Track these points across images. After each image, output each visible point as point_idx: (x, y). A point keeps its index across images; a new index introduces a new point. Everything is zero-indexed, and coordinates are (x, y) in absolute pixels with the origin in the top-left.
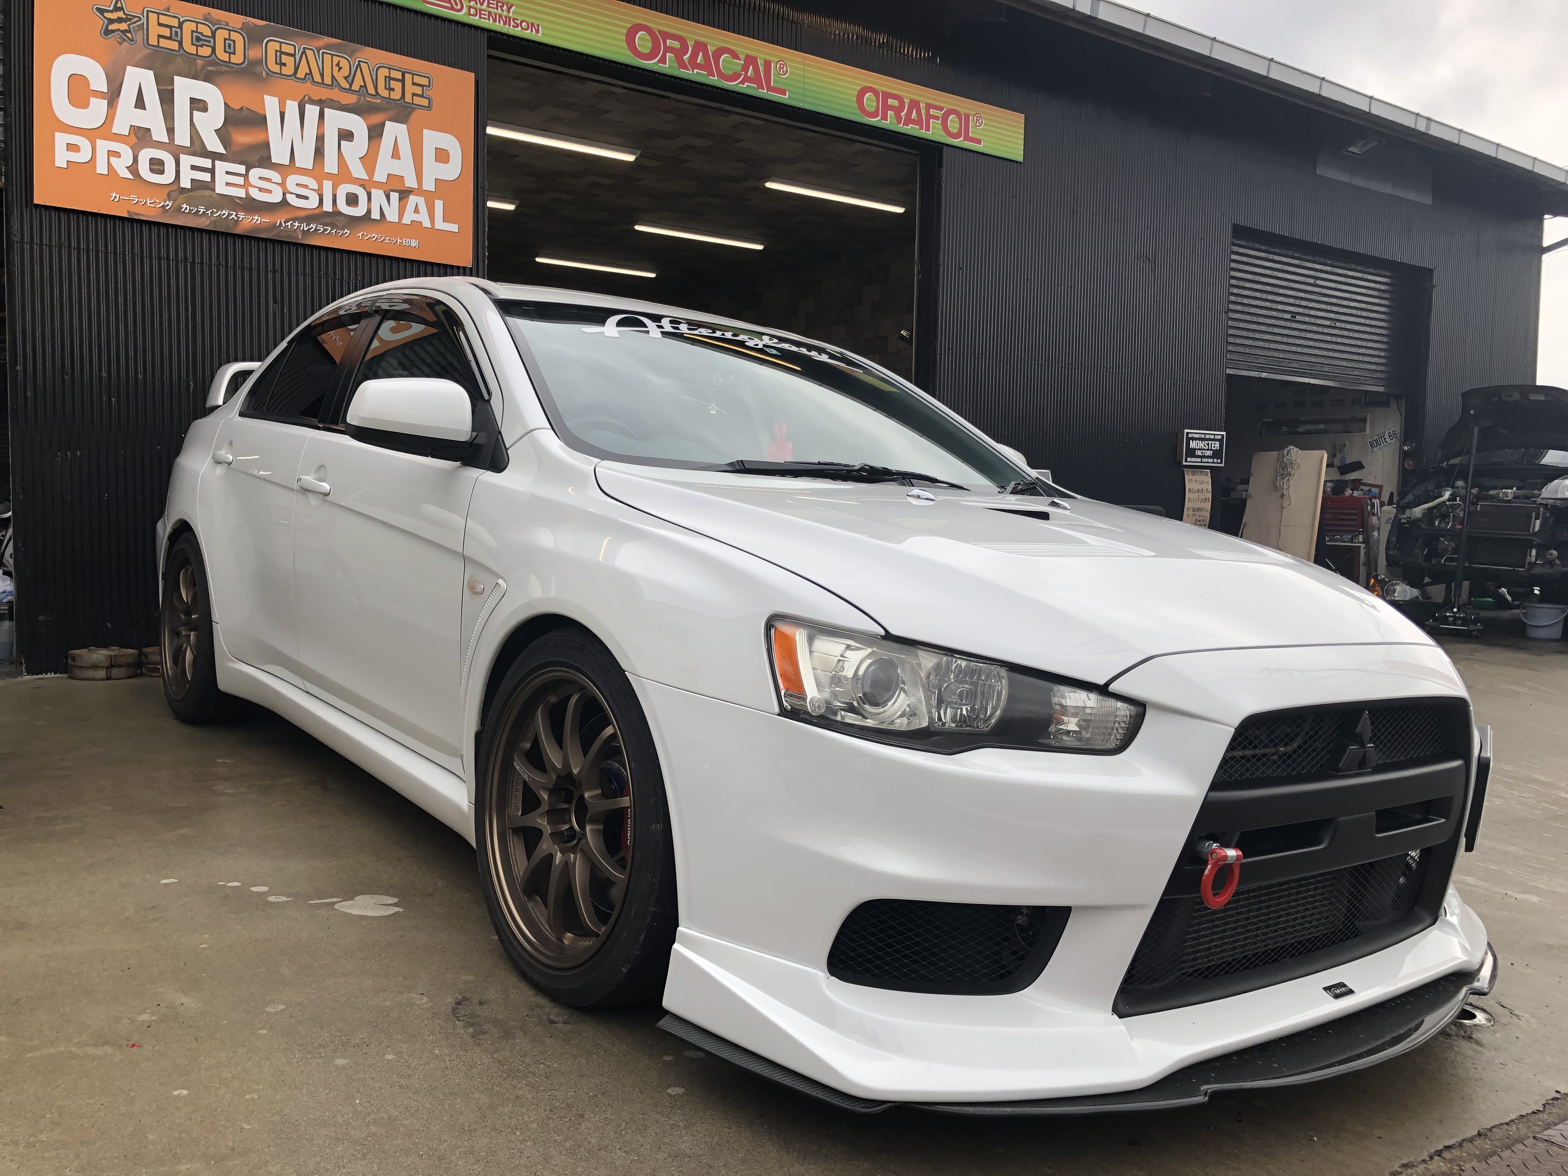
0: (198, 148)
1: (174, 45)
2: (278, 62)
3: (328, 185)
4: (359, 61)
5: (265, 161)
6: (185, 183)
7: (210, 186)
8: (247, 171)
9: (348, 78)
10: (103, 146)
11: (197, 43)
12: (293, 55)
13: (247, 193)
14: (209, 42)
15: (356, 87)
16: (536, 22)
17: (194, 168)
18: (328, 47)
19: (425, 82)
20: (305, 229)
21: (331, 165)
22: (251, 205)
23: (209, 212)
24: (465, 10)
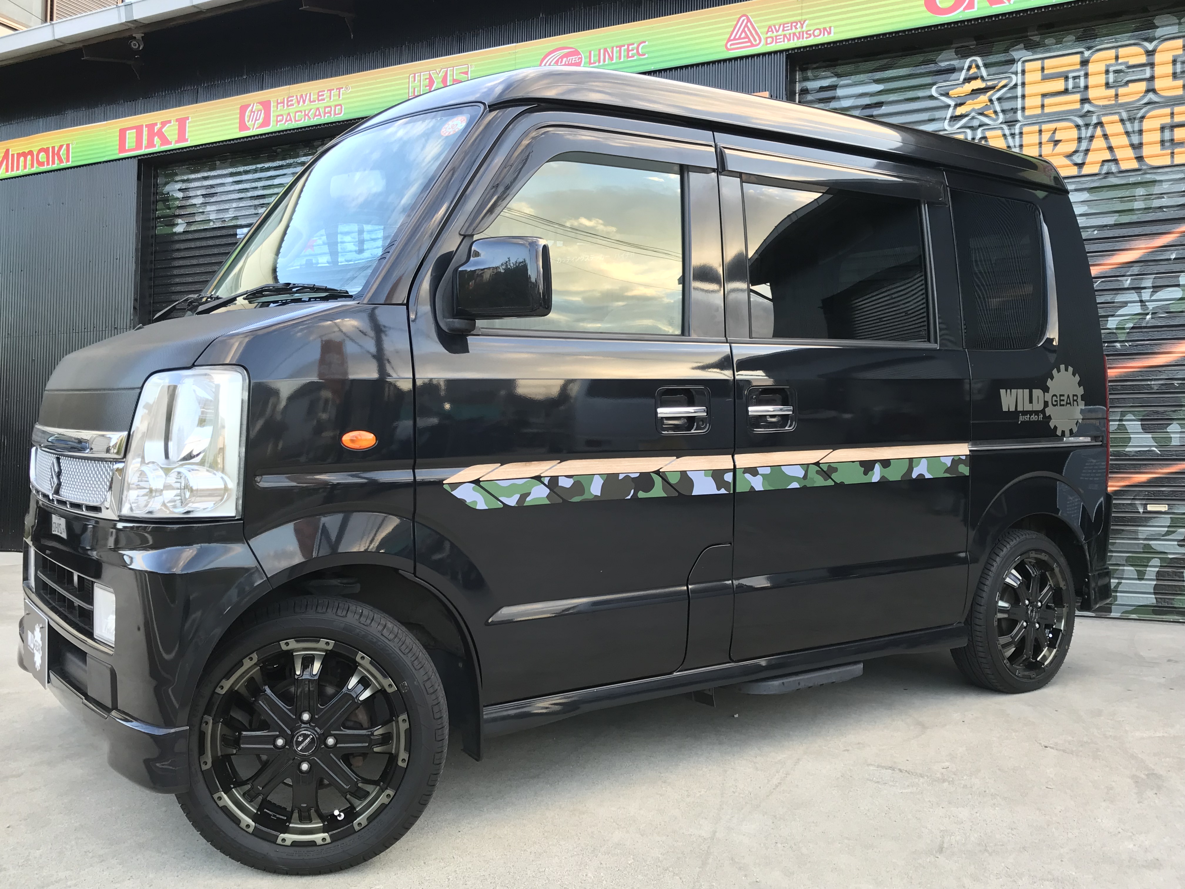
16: (827, 26)
24: (763, 41)
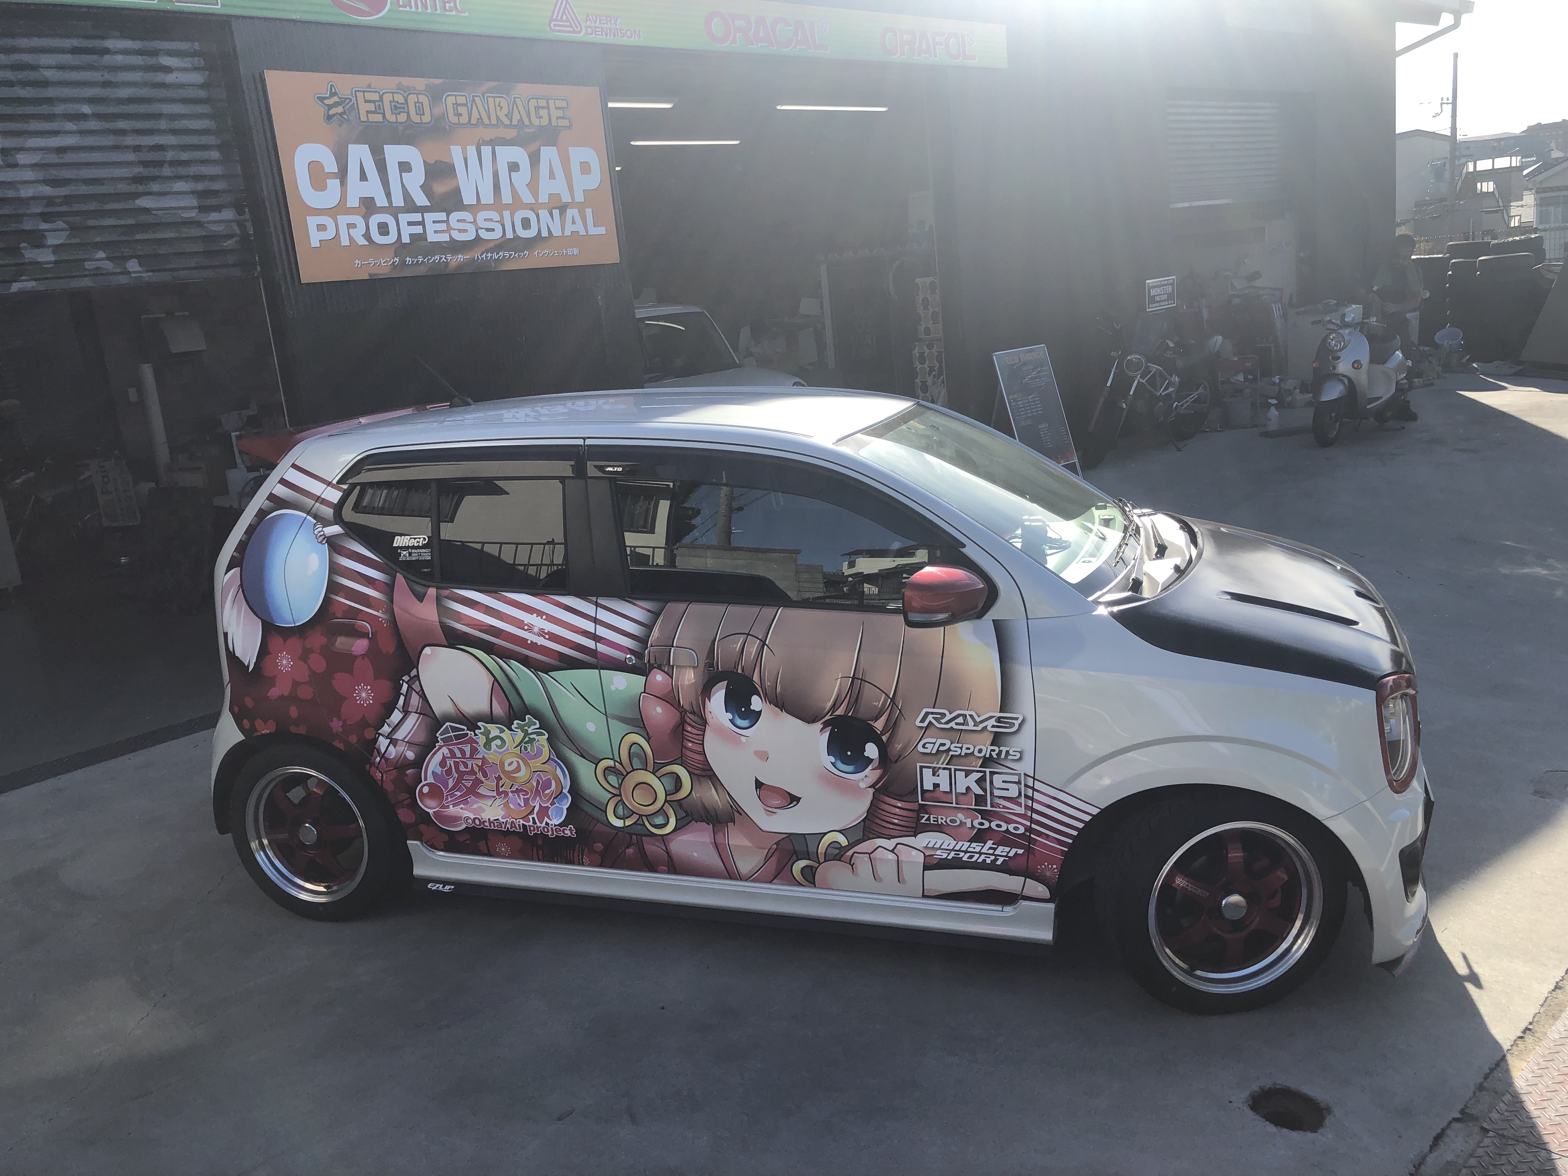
0: (410, 206)
1: (378, 118)
2: (456, 113)
3: (507, 214)
4: (515, 98)
5: (459, 205)
6: (406, 239)
7: (422, 237)
8: (448, 216)
9: (509, 116)
10: (343, 220)
11: (395, 112)
12: (465, 105)
13: (450, 236)
14: (404, 108)
15: (515, 122)
16: (637, 29)
17: (410, 224)
18: (491, 90)
19: (563, 104)
20: (496, 258)
21: (507, 197)
22: (455, 247)
23: (426, 260)
24: (584, 30)
